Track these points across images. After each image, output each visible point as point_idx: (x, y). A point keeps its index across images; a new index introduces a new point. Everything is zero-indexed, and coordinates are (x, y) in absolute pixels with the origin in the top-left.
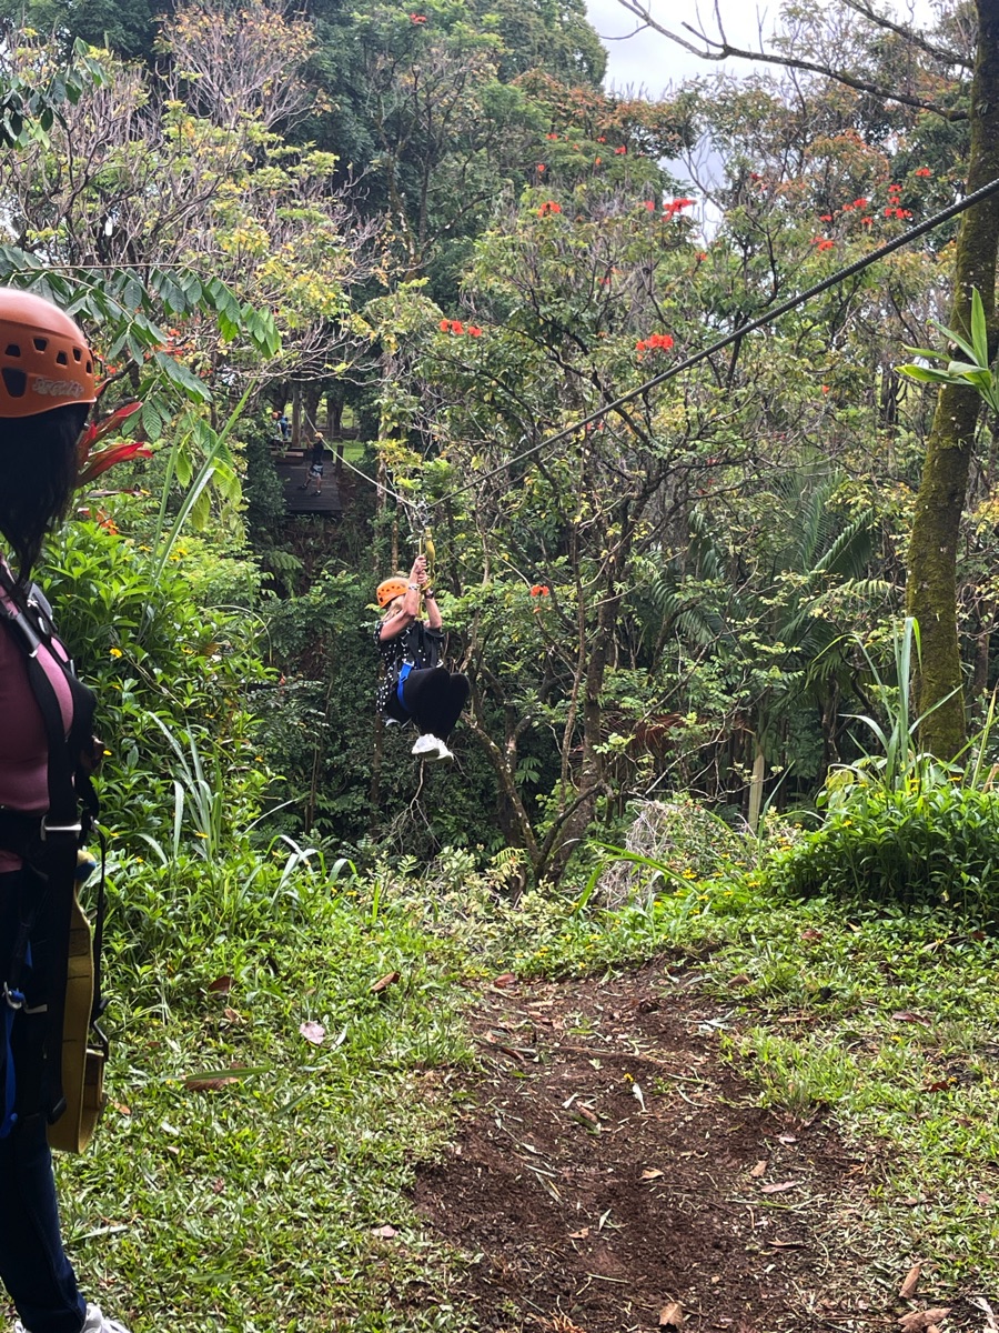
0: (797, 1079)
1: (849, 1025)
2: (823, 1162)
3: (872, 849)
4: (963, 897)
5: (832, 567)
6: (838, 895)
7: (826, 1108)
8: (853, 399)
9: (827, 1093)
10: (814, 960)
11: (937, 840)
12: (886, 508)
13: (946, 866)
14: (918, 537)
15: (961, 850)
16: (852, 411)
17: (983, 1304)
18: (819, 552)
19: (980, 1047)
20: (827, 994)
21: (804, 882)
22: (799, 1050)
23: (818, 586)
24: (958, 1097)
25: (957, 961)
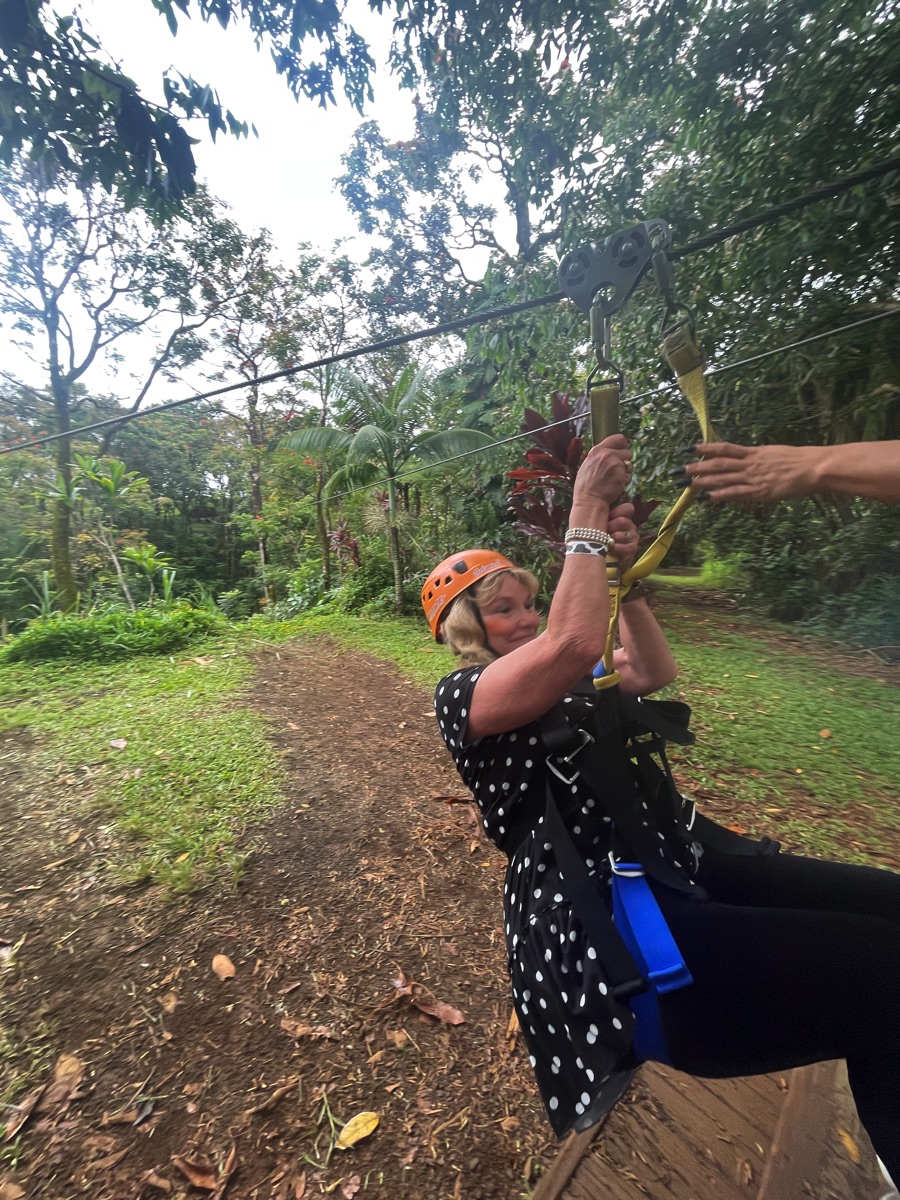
0: (13, 721)
1: (34, 699)
2: (25, 743)
3: (39, 644)
4: (75, 652)
5: (25, 556)
6: (27, 659)
7: (25, 726)
8: (27, 503)
9: (25, 722)
10: (19, 681)
11: (63, 637)
12: (44, 537)
13: (68, 644)
14: (55, 546)
15: (72, 638)
16: (26, 506)
17: (85, 768)
19: (82, 694)
20: (25, 691)
21: (14, 657)
22: (13, 711)
23: (20, 562)
24: (75, 711)
25: (75, 671)
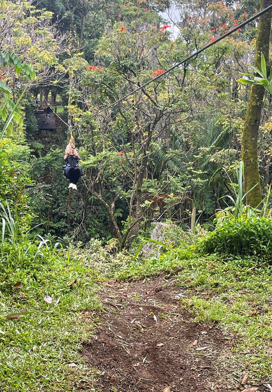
0: (207, 313)
1: (224, 295)
2: (216, 340)
3: (231, 237)
4: (261, 253)
5: (217, 145)
6: (220, 252)
7: (217, 322)
8: (223, 90)
9: (217, 317)
10: (213, 274)
11: (252, 234)
12: (234, 126)
13: (255, 243)
14: (245, 135)
15: (260, 237)
16: (223, 94)
17: (269, 386)
18: (213, 140)
19: (267, 302)
20: (217, 285)
21: (209, 248)
22: (208, 303)
23: (213, 151)
24: (260, 318)
25: (259, 273)
